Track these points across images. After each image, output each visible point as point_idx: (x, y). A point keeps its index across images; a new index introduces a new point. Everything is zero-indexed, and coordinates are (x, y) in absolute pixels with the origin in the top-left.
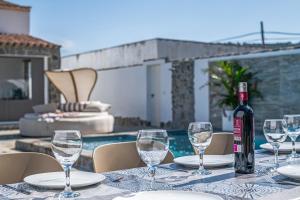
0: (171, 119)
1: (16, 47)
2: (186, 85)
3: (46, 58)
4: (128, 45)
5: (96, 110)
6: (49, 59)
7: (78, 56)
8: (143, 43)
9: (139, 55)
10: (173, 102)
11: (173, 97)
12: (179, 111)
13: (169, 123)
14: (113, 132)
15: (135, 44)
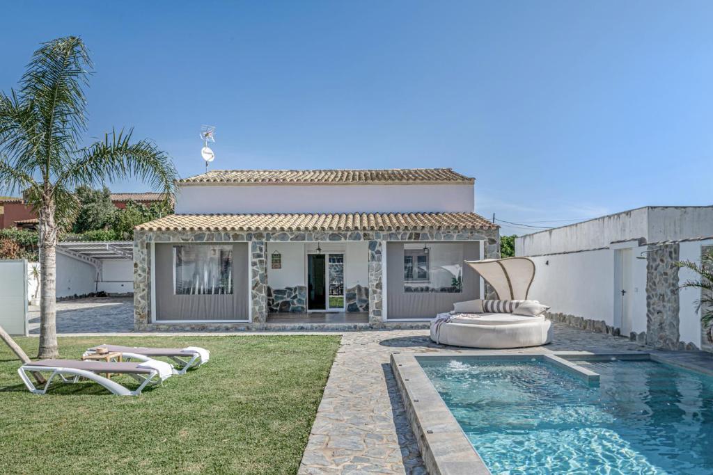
0: (646, 331)
1: (442, 230)
2: (666, 280)
3: (482, 242)
4: (609, 217)
5: (529, 312)
6: (485, 243)
7: (551, 231)
8: (628, 213)
9: (623, 230)
10: (648, 305)
11: (649, 297)
12: (656, 318)
13: (642, 334)
14: (547, 344)
15: (618, 215)
